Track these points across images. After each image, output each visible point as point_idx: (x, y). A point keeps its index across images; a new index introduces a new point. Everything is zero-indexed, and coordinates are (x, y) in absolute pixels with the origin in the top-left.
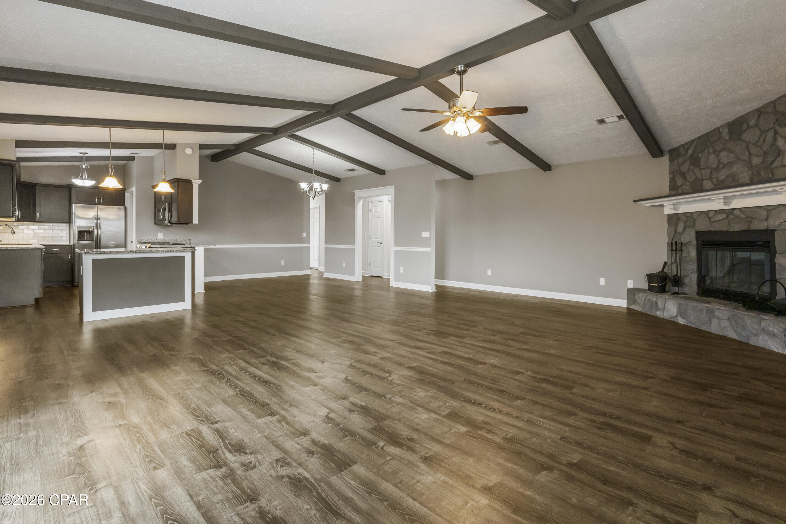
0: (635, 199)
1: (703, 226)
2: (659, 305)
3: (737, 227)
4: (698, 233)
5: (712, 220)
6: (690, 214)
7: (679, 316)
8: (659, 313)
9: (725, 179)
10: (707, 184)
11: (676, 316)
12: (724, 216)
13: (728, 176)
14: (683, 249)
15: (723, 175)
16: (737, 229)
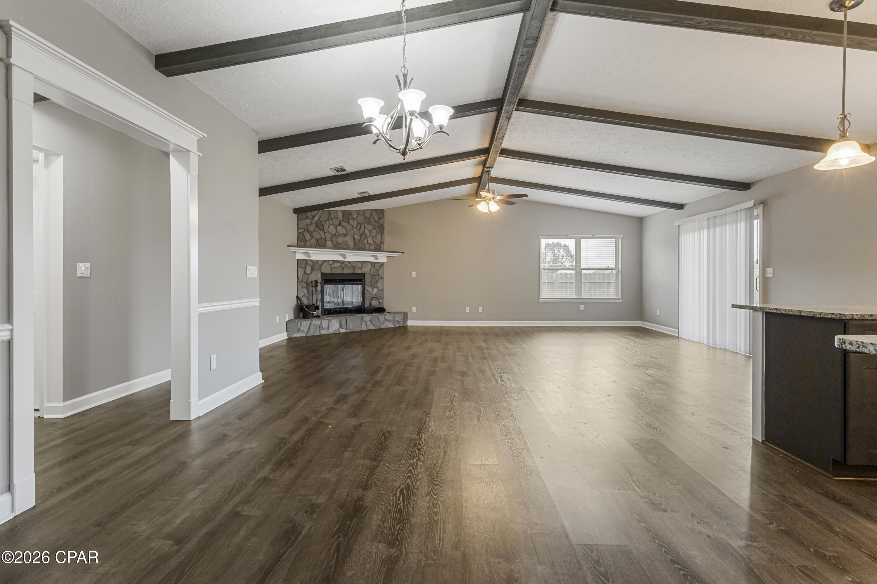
0: (288, 245)
1: (326, 270)
2: (323, 326)
3: (347, 271)
4: (322, 274)
5: (332, 266)
6: (316, 261)
7: (340, 328)
8: (323, 332)
9: (342, 243)
10: (329, 243)
11: (338, 329)
12: (339, 264)
13: (344, 242)
14: (318, 285)
15: (340, 240)
16: (347, 273)
